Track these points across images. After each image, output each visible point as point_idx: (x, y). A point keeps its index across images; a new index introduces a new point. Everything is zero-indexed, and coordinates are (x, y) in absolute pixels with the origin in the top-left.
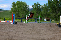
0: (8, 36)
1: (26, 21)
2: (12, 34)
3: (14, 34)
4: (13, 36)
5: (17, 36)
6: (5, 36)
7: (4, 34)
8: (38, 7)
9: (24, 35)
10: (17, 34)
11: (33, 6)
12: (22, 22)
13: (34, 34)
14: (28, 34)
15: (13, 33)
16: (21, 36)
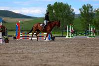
0: (41, 59)
1: (69, 34)
2: (46, 56)
3: (51, 57)
4: (49, 60)
5: (56, 59)
6: (35, 59)
7: (34, 57)
8: (89, 11)
9: (66, 58)
10: (54, 57)
11: (80, 10)
12: (62, 36)
13: (83, 56)
14: (73, 56)
15: (49, 55)
16: (61, 60)
